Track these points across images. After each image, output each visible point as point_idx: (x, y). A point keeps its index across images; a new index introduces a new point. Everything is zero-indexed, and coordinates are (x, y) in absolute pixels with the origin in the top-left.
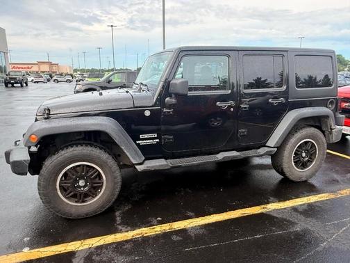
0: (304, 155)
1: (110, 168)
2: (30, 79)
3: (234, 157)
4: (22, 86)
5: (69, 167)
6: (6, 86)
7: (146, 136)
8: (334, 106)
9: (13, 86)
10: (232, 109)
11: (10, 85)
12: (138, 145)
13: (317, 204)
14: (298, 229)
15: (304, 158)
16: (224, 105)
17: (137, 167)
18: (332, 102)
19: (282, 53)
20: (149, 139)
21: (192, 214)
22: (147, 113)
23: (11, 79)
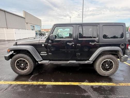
0: (107, 66)
1: (30, 61)
2: (46, 33)
3: (74, 63)
4: (44, 35)
5: (18, 60)
6: (40, 35)
7: (43, 53)
8: (124, 47)
9: (42, 35)
10: (73, 46)
11: (41, 35)
12: (41, 55)
13: (104, 87)
14: (86, 95)
15: (107, 67)
16: (70, 44)
17: (39, 62)
18: (122, 45)
19: (96, 25)
20: (44, 53)
21: (53, 80)
22: (43, 45)
23: (41, 33)
